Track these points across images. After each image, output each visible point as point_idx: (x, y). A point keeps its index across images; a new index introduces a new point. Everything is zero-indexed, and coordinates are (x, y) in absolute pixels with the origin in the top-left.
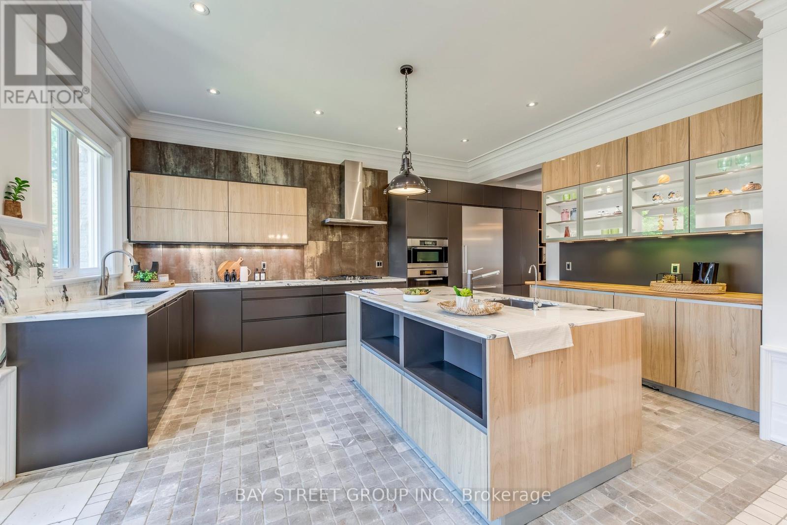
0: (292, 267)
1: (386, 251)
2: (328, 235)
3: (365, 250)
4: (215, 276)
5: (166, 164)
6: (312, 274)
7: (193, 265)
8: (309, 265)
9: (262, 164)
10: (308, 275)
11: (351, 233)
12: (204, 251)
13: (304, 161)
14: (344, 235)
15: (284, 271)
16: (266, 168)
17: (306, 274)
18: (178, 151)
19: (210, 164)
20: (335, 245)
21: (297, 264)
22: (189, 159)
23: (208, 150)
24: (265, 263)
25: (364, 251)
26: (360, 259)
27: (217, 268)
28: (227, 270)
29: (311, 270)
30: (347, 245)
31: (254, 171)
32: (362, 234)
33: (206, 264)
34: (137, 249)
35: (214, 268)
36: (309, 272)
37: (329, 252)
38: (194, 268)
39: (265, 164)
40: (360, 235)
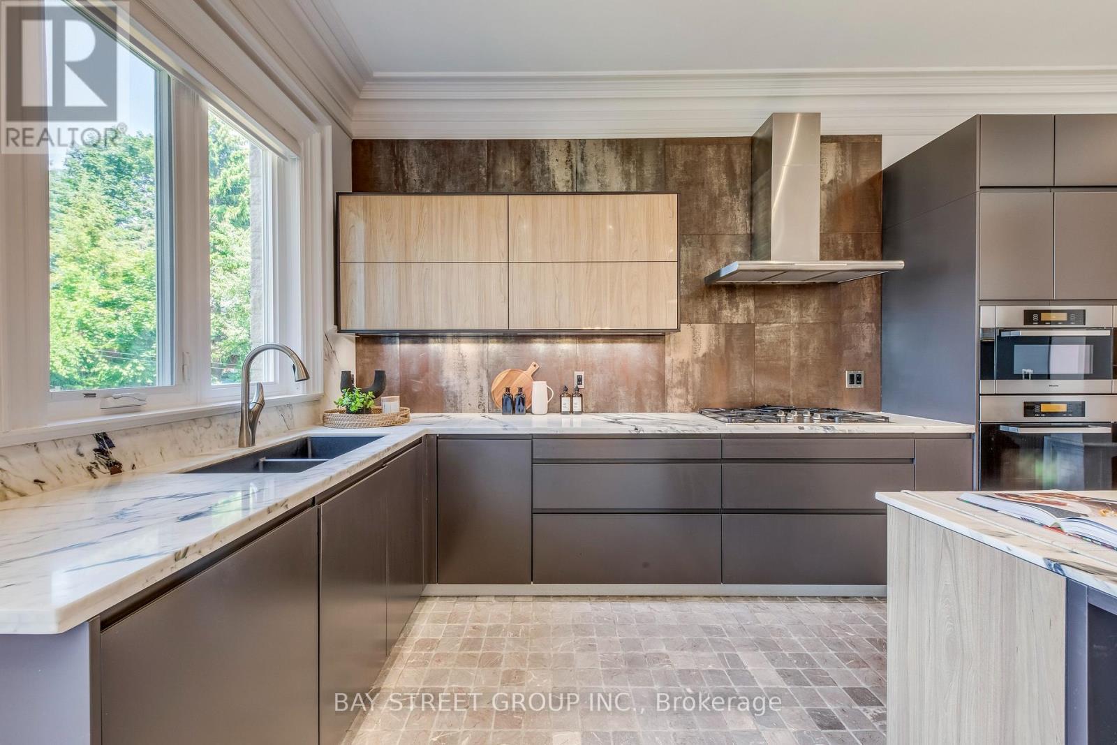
0: (638, 383)
1: (873, 346)
2: (720, 309)
3: (814, 345)
4: (486, 400)
5: (406, 180)
6: (682, 401)
7: (450, 377)
8: (675, 381)
9: (576, 158)
10: (673, 402)
11: (779, 301)
12: (469, 349)
13: (667, 142)
14: (761, 307)
15: (622, 392)
16: (585, 166)
17: (669, 401)
18: (426, 154)
19: (479, 173)
20: (737, 332)
21: (651, 377)
22: (443, 167)
23: (475, 145)
24: (582, 373)
25: (812, 346)
26: (802, 365)
27: (490, 385)
28: (508, 389)
29: (680, 391)
30: (769, 333)
31: (561, 176)
32: (808, 304)
33: (471, 374)
34: (361, 346)
35: (485, 384)
36: (676, 396)
37: (723, 349)
38: (451, 384)
39: (582, 159)
40: (802, 307)
